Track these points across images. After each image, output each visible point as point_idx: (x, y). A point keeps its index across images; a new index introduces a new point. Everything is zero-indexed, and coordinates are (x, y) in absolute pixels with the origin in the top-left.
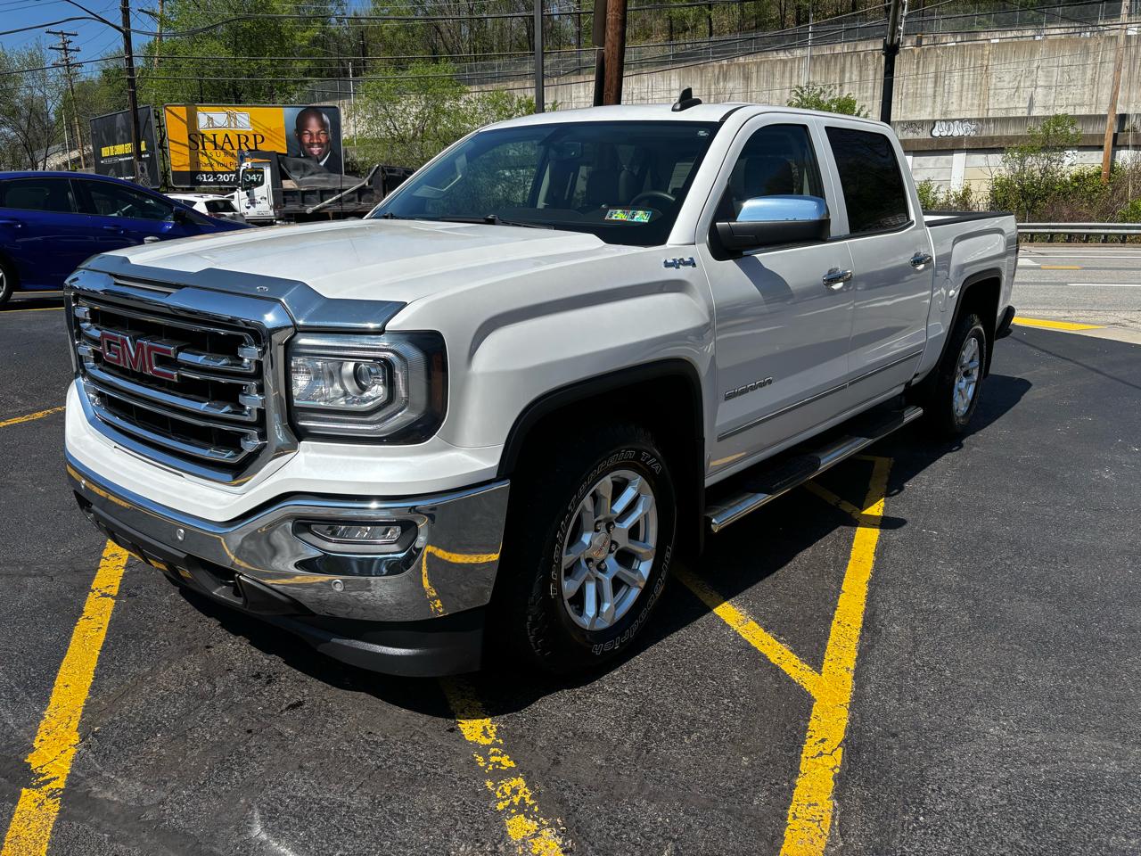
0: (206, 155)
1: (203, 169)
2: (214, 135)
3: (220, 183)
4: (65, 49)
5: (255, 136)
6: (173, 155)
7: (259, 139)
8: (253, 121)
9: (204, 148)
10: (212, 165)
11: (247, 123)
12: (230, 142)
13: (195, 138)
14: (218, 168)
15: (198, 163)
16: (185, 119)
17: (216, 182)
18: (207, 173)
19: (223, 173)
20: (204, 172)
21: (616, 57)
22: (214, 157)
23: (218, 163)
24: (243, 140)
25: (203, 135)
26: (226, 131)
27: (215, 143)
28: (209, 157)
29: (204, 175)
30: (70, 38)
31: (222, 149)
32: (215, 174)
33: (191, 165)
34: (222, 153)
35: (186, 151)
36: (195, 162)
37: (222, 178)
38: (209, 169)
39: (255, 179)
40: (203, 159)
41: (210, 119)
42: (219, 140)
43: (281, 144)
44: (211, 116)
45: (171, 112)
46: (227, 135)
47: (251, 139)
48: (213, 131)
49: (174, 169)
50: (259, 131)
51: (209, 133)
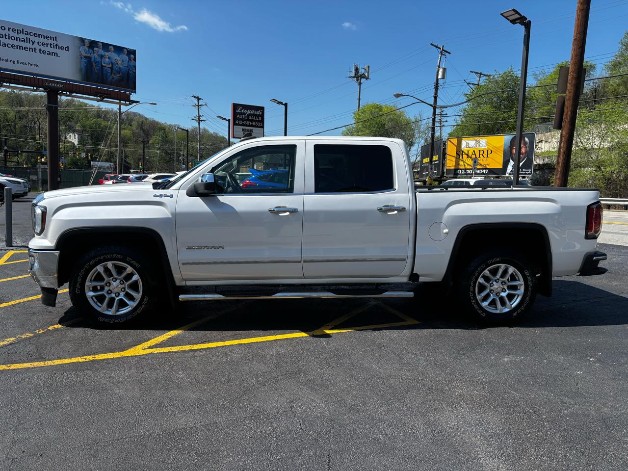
0: (463, 161)
1: (460, 167)
2: (468, 151)
3: (467, 174)
4: (441, 114)
5: (488, 150)
6: (448, 161)
7: (490, 152)
8: (488, 143)
9: (462, 158)
10: (465, 166)
11: (485, 144)
12: (475, 154)
13: (459, 153)
14: (467, 167)
15: (459, 165)
16: (456, 144)
17: (466, 174)
18: (462, 169)
19: (469, 169)
20: (461, 169)
21: (571, 99)
22: (467, 162)
23: (468, 165)
24: (481, 153)
25: (463, 151)
26: (474, 149)
27: (468, 155)
28: (464, 162)
29: (460, 171)
30: (444, 109)
31: (471, 158)
32: (465, 170)
33: (455, 166)
34: (471, 160)
35: (454, 159)
36: (457, 164)
37: (469, 172)
38: (463, 168)
39: (484, 172)
40: (461, 163)
41: (467, 143)
42: (470, 154)
43: (500, 154)
44: (468, 142)
45: (450, 141)
46: (474, 151)
47: (486, 152)
48: (468, 149)
49: (447, 168)
50: (490, 148)
51: (465, 150)
